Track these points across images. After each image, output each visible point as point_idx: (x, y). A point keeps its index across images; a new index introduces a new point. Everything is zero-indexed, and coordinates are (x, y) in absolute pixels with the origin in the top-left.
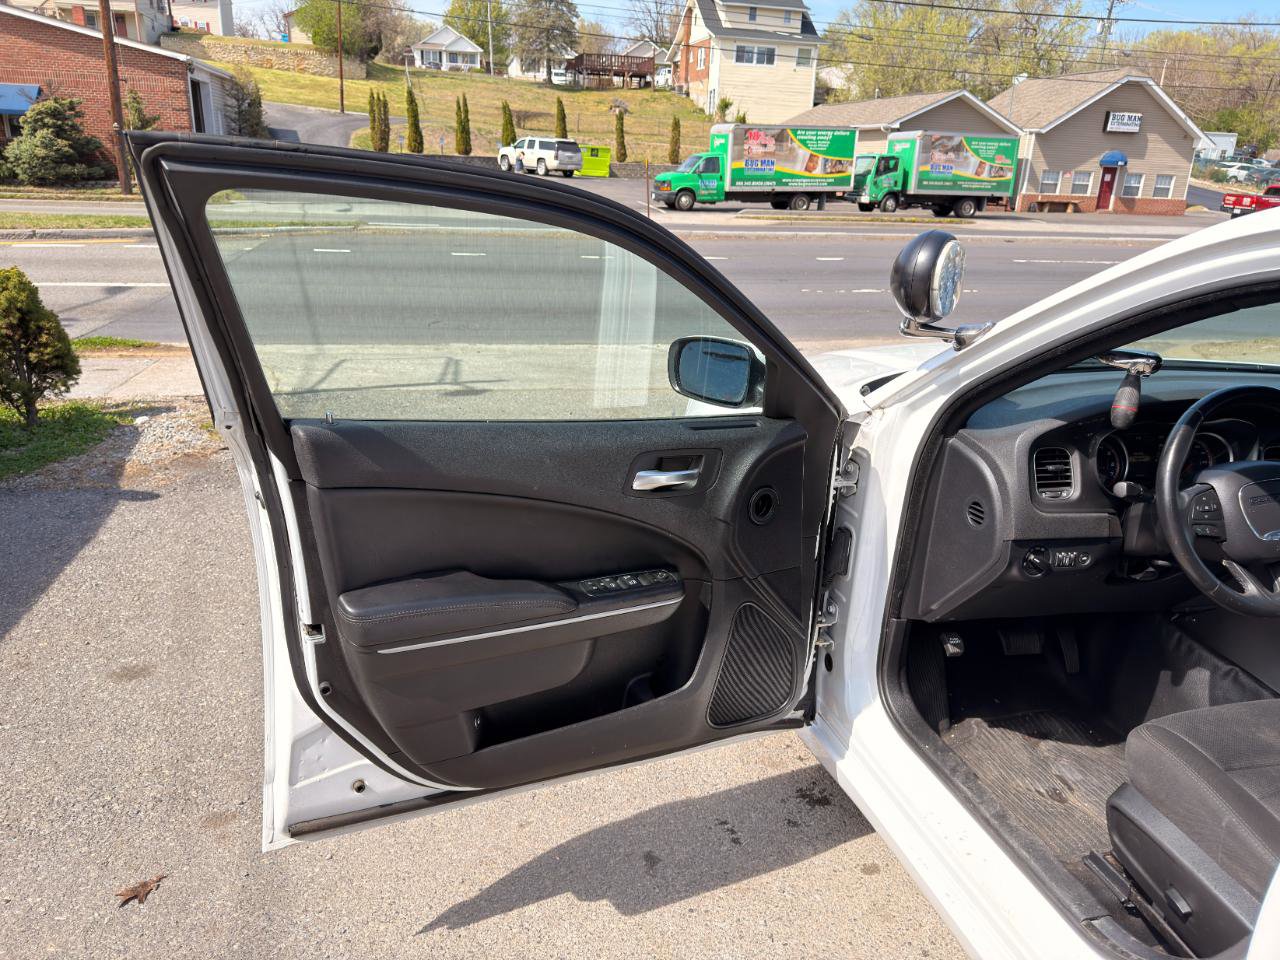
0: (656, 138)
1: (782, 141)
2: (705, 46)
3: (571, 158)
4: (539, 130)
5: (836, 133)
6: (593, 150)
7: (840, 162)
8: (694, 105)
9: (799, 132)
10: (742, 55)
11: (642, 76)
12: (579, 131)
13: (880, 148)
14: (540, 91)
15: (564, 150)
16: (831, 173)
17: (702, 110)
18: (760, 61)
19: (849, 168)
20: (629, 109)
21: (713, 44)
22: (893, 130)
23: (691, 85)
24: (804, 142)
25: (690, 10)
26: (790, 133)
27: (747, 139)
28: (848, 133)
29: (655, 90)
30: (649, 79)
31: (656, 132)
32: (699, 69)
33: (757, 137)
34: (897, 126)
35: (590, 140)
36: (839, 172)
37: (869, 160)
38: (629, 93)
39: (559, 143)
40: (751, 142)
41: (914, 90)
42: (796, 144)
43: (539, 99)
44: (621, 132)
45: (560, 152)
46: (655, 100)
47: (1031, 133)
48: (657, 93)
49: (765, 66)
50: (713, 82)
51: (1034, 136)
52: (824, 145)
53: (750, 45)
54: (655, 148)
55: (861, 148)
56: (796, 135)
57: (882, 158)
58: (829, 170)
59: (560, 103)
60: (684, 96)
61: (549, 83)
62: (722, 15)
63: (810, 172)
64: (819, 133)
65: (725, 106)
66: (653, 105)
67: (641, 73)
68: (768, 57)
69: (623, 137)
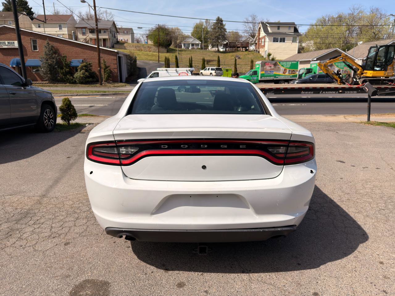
1: (276, 65)
2: (264, 37)
3: (219, 72)
4: (213, 65)
5: (292, 63)
6: (227, 70)
7: (294, 71)
8: (261, 55)
9: (281, 63)
10: (275, 40)
11: (246, 48)
12: (225, 65)
13: (308, 66)
14: (215, 54)
15: (217, 70)
16: (291, 74)
17: (263, 57)
18: (281, 41)
19: (297, 72)
20: (240, 57)
21: (266, 37)
22: (314, 61)
23: (260, 49)
24: (283, 66)
25: (260, 28)
26: (278, 63)
27: (265, 65)
28: (296, 62)
29: (249, 51)
30: (247, 48)
31: (247, 64)
32: (262, 45)
33: (268, 64)
34: (315, 59)
35: (227, 67)
36: (294, 73)
37: (303, 70)
38: (242, 53)
39: (216, 68)
42: (280, 66)
43: (214, 56)
44: (236, 64)
45: (216, 71)
46: (249, 54)
47: (360, 60)
48: (250, 52)
49: (282, 43)
50: (266, 48)
52: (289, 66)
53: (278, 37)
54: (246, 68)
55: (300, 67)
56: (280, 64)
57: (307, 69)
58: (290, 73)
59: (219, 57)
60: (258, 53)
61: (218, 51)
62: (269, 29)
63: (285, 74)
64: (287, 63)
65: (269, 55)
66: (248, 56)
67: (245, 46)
68: (283, 40)
69: (236, 66)
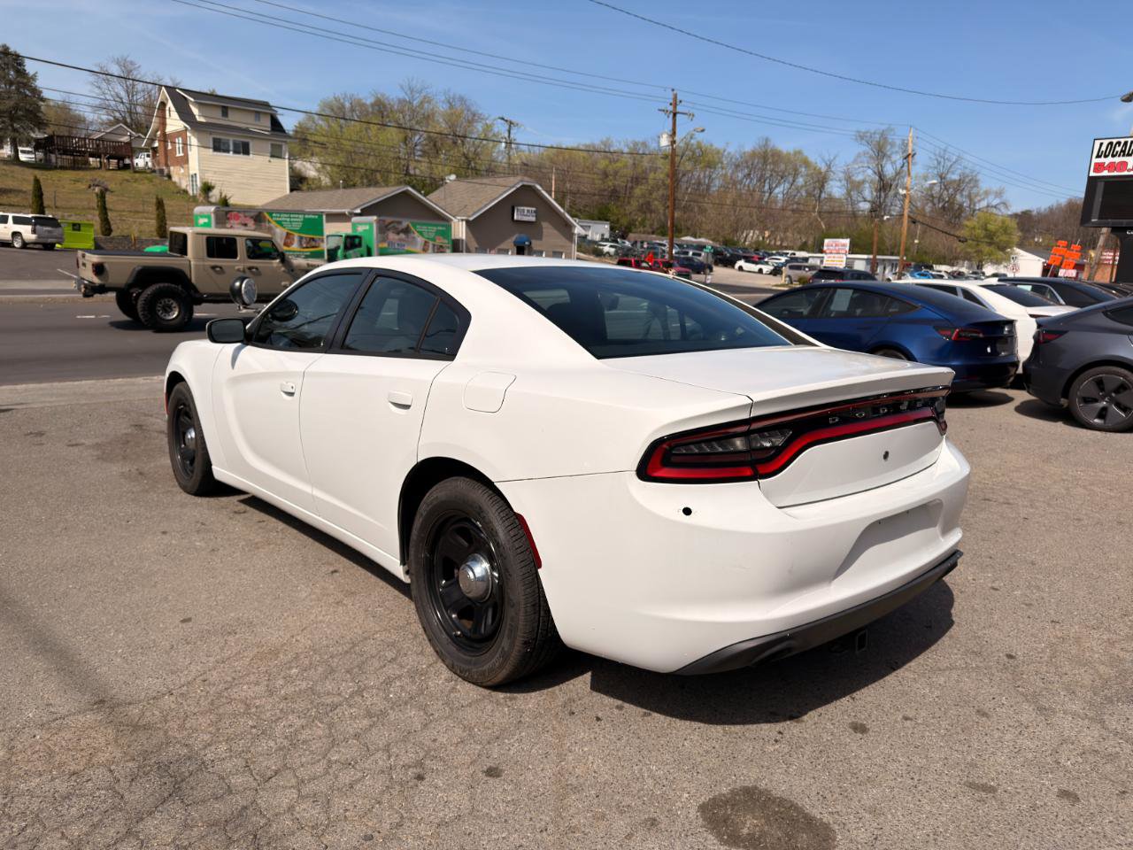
0: (140, 215)
1: (260, 221)
2: (182, 134)
3: (49, 232)
4: (10, 205)
5: (307, 216)
6: (74, 225)
7: (313, 239)
8: (177, 187)
9: (274, 215)
10: (218, 147)
11: (120, 158)
12: (56, 207)
13: (345, 229)
14: (5, 167)
15: (42, 225)
16: (307, 247)
17: (185, 192)
18: (236, 152)
19: (321, 244)
20: (109, 187)
21: (189, 134)
22: (357, 215)
23: (172, 168)
24: (280, 223)
25: (163, 104)
26: (266, 214)
27: (228, 219)
28: (317, 217)
29: (136, 172)
30: (127, 161)
31: (141, 210)
32: (178, 155)
33: (237, 218)
34: (358, 211)
35: (71, 216)
36: (313, 247)
37: (337, 238)
38: (108, 174)
39: (35, 218)
40: (232, 221)
41: (372, 183)
42: (273, 224)
43: (6, 175)
44: (104, 209)
45: (38, 227)
46: (136, 181)
47: (462, 220)
48: (137, 175)
49: (241, 157)
50: (194, 166)
51: (464, 223)
52: (298, 226)
53: (227, 138)
54: (141, 224)
55: (330, 228)
56: (272, 217)
57: (348, 237)
58: (304, 246)
59: (37, 181)
60: (166, 178)
61: (15, 160)
62: (195, 111)
63: (288, 246)
64: (292, 216)
65: (207, 188)
66: (135, 185)
67: (120, 155)
68: (244, 149)
69: (106, 214)
